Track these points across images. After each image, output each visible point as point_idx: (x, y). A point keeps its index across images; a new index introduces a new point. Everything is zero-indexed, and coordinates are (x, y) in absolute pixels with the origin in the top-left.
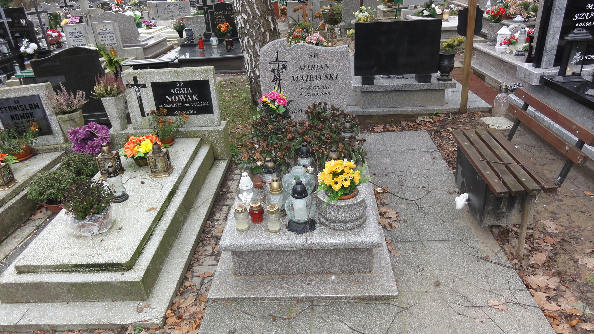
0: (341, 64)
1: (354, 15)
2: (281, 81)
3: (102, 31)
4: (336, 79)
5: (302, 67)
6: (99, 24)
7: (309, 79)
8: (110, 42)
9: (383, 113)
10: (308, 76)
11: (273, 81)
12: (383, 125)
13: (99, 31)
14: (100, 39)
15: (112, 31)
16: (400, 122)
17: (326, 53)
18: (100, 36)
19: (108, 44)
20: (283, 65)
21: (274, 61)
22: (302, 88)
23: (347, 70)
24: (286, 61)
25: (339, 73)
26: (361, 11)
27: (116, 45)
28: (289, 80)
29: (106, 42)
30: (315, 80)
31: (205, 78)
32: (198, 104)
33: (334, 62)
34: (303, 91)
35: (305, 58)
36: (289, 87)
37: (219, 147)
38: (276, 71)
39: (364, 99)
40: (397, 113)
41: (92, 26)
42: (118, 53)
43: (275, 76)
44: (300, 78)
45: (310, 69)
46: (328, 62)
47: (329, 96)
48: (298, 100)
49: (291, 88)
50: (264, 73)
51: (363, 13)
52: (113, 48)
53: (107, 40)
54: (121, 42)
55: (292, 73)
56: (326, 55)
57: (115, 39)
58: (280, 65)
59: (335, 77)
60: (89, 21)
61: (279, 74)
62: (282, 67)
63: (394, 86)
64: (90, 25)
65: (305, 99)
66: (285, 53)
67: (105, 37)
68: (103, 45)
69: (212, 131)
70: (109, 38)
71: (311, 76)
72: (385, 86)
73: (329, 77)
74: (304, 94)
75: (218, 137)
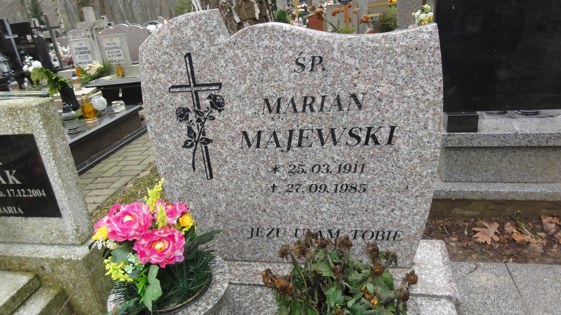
0: (408, 92)
1: (414, 16)
2: (209, 146)
3: (108, 46)
4: (390, 142)
5: (273, 103)
6: (105, 38)
7: (295, 142)
8: (117, 58)
9: (497, 197)
10: (291, 132)
11: (185, 146)
12: (496, 225)
13: (105, 46)
14: (107, 55)
15: (119, 45)
16: (540, 219)
17: (352, 54)
18: (106, 52)
19: (115, 61)
20: (213, 98)
21: (184, 82)
22: (275, 169)
23: (429, 115)
24: (220, 85)
25: (400, 123)
26: (423, 11)
27: (124, 62)
28: (234, 144)
29: (114, 58)
30: (316, 146)
31: (23, 131)
32: (21, 193)
33: (384, 88)
34: (279, 179)
35: (279, 72)
36: (235, 166)
37: (81, 296)
38: (192, 116)
39: (451, 162)
40: (532, 198)
41: (98, 40)
42: (126, 71)
43: (190, 130)
44: (266, 137)
45: (299, 108)
46: (362, 87)
47: (365, 195)
48: (266, 202)
49: (240, 167)
50: (158, 120)
51: (426, 13)
52: (119, 65)
53: (114, 56)
54: (129, 58)
55: (242, 122)
56: (351, 61)
57: (123, 55)
58: (203, 96)
59: (383, 135)
60: (95, 35)
61: (203, 124)
62: (208, 102)
63: (527, 135)
64: (96, 39)
65: (285, 201)
66: (214, 58)
67: (112, 52)
68: (109, 61)
69: (59, 261)
70: (116, 54)
71: (301, 131)
72: (505, 136)
73: (363, 136)
74: (282, 187)
75: (73, 275)
